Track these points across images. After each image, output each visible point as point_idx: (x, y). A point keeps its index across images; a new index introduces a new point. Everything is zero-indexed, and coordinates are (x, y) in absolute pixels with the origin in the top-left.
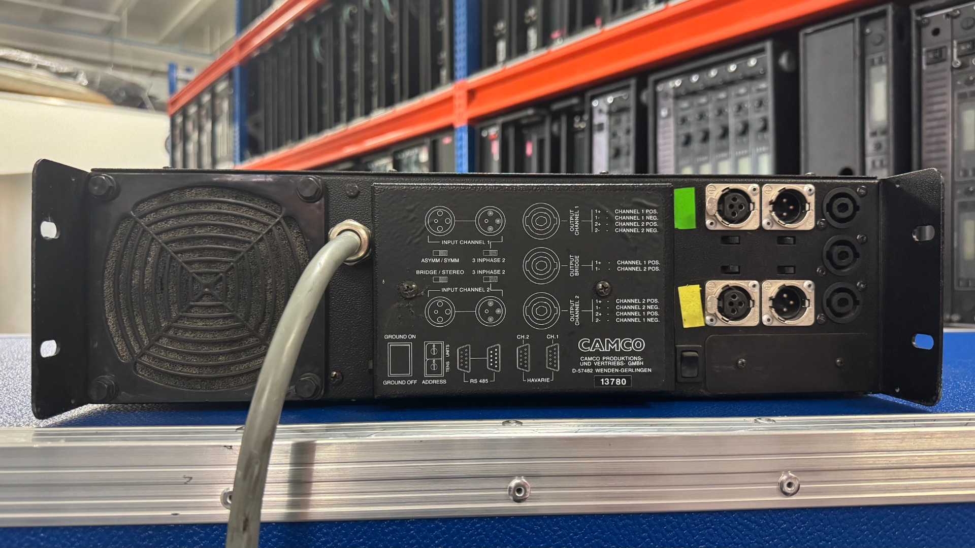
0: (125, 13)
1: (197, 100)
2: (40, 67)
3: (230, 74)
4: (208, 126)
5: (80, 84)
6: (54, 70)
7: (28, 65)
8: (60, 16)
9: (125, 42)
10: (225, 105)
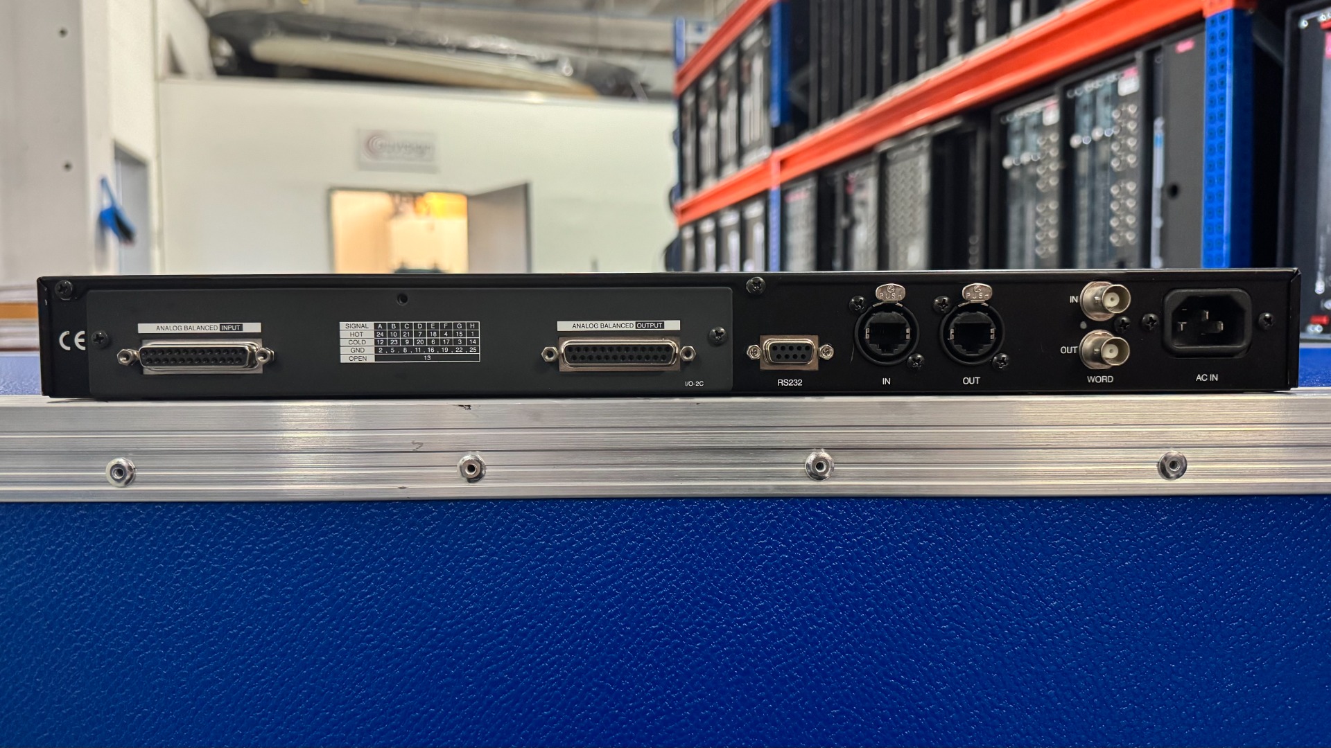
1: (715, 66)
3: (766, 17)
4: (732, 101)
5: (564, 74)
6: (534, 59)
10: (758, 66)
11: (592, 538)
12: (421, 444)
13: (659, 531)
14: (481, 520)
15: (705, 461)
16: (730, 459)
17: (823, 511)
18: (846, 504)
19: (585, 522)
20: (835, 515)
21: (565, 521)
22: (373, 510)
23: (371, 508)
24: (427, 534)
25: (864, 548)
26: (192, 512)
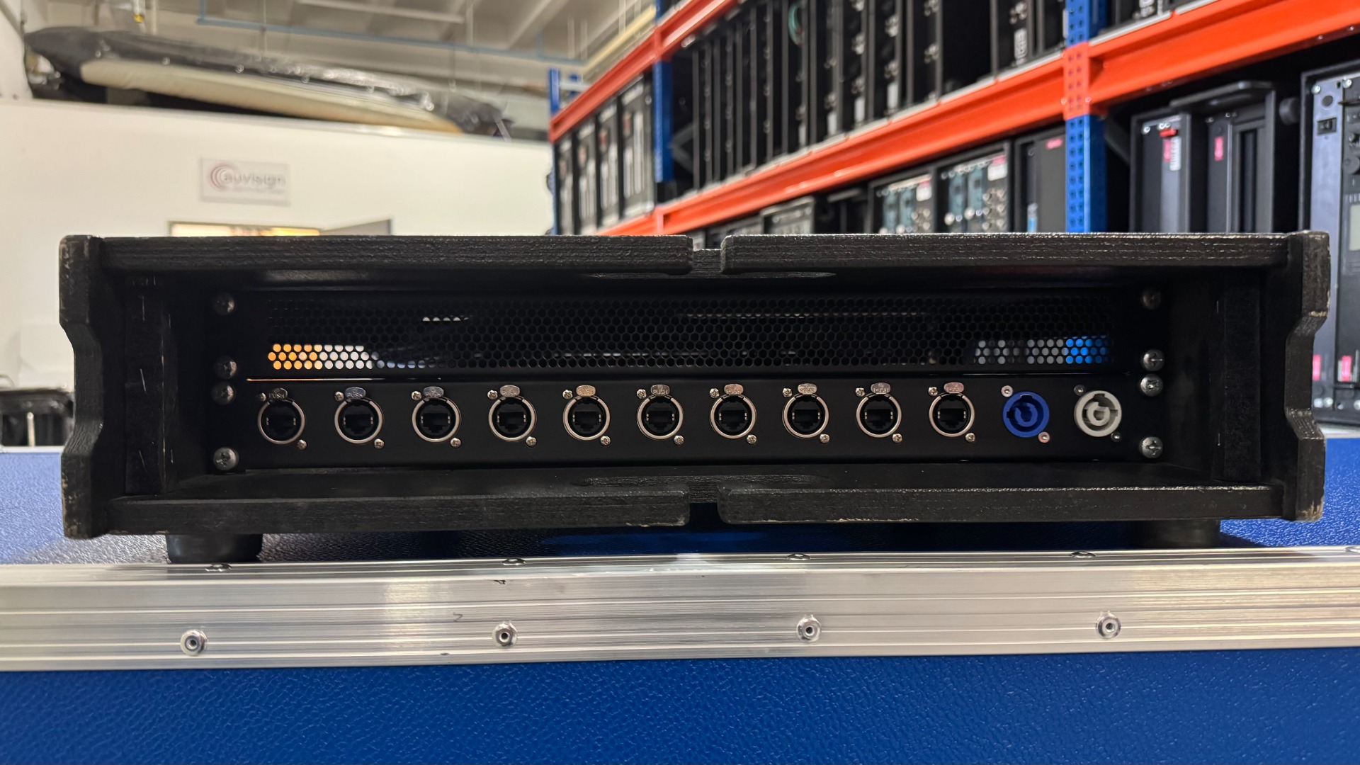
0: (470, 13)
1: (594, 116)
2: (378, 90)
3: (648, 75)
4: (612, 152)
5: (425, 110)
6: (394, 93)
7: (363, 88)
8: (393, 19)
9: (472, 50)
10: (639, 120)
11: (611, 696)
12: (461, 615)
13: (668, 688)
14: (513, 681)
15: (710, 626)
16: (731, 625)
17: (812, 669)
18: (831, 663)
19: (604, 681)
20: (823, 672)
21: (586, 681)
22: (418, 674)
23: (415, 671)
24: (466, 693)
25: (847, 701)
26: (257, 677)
